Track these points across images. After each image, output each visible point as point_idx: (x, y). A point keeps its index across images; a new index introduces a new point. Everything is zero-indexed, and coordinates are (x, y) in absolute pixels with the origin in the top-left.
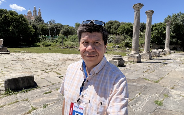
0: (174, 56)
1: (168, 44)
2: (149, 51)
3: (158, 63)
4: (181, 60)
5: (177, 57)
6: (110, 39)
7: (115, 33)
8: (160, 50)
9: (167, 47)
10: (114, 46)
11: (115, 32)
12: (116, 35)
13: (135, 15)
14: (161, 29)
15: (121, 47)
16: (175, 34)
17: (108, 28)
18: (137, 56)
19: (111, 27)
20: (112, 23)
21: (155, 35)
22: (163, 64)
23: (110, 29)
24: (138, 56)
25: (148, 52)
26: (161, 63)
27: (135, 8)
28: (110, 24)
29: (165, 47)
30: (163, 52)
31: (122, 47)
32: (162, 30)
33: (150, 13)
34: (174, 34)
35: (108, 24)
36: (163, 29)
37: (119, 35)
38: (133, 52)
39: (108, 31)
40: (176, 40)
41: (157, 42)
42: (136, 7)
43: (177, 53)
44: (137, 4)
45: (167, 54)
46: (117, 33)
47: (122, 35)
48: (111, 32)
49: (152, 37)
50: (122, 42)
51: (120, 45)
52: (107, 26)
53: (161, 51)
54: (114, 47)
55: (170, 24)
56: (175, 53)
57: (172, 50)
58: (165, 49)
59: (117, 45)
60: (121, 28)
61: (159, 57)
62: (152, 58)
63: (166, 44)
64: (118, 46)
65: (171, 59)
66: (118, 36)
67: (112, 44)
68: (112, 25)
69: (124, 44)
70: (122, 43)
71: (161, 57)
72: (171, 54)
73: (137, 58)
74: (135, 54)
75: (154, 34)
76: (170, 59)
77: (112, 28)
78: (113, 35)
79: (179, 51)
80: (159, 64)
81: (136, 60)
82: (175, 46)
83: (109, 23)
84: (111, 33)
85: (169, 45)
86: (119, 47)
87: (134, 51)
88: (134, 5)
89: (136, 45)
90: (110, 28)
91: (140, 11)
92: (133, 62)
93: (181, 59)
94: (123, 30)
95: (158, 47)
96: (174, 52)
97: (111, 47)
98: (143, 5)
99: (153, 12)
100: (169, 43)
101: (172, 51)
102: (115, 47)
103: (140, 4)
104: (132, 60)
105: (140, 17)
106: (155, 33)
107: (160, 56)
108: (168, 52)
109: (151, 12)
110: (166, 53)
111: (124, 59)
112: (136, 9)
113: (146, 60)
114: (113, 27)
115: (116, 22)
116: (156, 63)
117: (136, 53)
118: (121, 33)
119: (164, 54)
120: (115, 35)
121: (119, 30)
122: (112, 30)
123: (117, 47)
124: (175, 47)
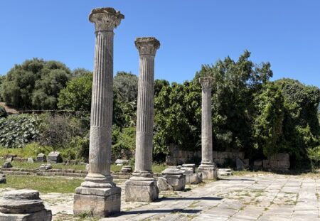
0: (225, 185)
1: (208, 147)
2: (150, 171)
3: (173, 211)
4: (239, 199)
5: (231, 189)
6: (27, 129)
7: (47, 107)
8: (186, 168)
9: (208, 156)
10: (41, 155)
11: (47, 101)
12: (53, 114)
13: (96, 46)
14: (190, 103)
15: (67, 159)
16: (226, 118)
17: (23, 86)
18: (105, 190)
19: (33, 84)
20: (41, 67)
21: (175, 119)
22: (186, 214)
23: (31, 91)
24: (107, 192)
25: (147, 176)
26: (182, 211)
27: (95, 20)
28: (30, 73)
29: (203, 159)
30: (195, 175)
31: (73, 157)
32: (193, 104)
33: (150, 47)
34: (223, 117)
35: (23, 71)
36: (194, 102)
37: (61, 113)
38: (91, 175)
39: (22, 96)
40: (230, 137)
41: (182, 140)
42: (100, 19)
43: (235, 177)
44: (103, 9)
45: (206, 179)
46: (56, 108)
47: (73, 113)
48: (33, 103)
49: (167, 126)
50: (73, 141)
51: (63, 153)
52: (19, 80)
53: (190, 169)
54: (39, 159)
55: (209, 87)
56: (230, 177)
57: (223, 167)
58: (202, 165)
59: (55, 150)
60: (71, 91)
61: (182, 189)
62: (160, 196)
63: (203, 149)
64: (55, 154)
65: (215, 196)
66: (59, 119)
67: (33, 146)
68: (39, 77)
69: (80, 147)
70: (73, 145)
71: (189, 190)
72: (218, 179)
73: (106, 197)
74: (97, 185)
75: (173, 115)
76: (212, 196)
77: (36, 85)
78: (39, 113)
79: (241, 169)
80: (177, 214)
81: (100, 206)
82: (231, 154)
83: (26, 68)
84: (35, 107)
85: (211, 152)
86: (59, 159)
87: (94, 173)
88: (94, 12)
89: (101, 149)
90: (29, 87)
91: (113, 34)
92: (92, 214)
93: (241, 193)
94: (77, 97)
95: (186, 156)
96: (228, 174)
97: (30, 159)
98: (123, 17)
99: (156, 44)
100: (211, 145)
101: (222, 172)
102: (45, 161)
103: (111, 11)
104: (86, 208)
105: (112, 52)
106: (173, 113)
107: (187, 187)
108: (210, 174)
109: (151, 42)
110: (203, 177)
111: (47, 207)
112: (100, 26)
113: (139, 204)
114: (42, 83)
115: (55, 66)
116: (168, 215)
117: (101, 182)
118: (70, 106)
119: (199, 181)
120: (46, 115)
121: (65, 98)
122: (36, 94)
123: (52, 159)
124: (231, 157)
